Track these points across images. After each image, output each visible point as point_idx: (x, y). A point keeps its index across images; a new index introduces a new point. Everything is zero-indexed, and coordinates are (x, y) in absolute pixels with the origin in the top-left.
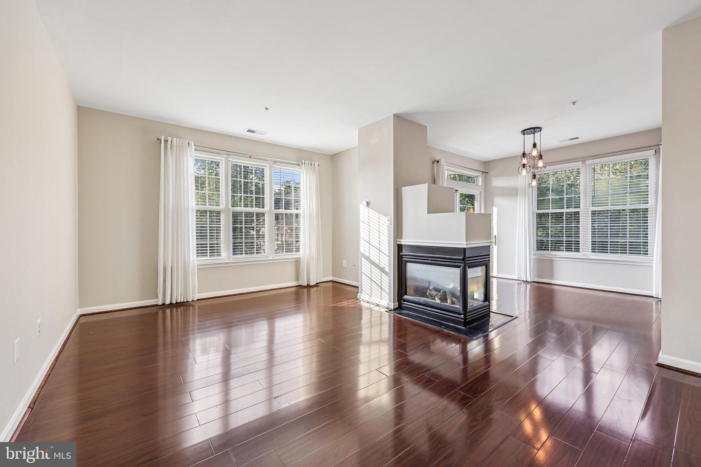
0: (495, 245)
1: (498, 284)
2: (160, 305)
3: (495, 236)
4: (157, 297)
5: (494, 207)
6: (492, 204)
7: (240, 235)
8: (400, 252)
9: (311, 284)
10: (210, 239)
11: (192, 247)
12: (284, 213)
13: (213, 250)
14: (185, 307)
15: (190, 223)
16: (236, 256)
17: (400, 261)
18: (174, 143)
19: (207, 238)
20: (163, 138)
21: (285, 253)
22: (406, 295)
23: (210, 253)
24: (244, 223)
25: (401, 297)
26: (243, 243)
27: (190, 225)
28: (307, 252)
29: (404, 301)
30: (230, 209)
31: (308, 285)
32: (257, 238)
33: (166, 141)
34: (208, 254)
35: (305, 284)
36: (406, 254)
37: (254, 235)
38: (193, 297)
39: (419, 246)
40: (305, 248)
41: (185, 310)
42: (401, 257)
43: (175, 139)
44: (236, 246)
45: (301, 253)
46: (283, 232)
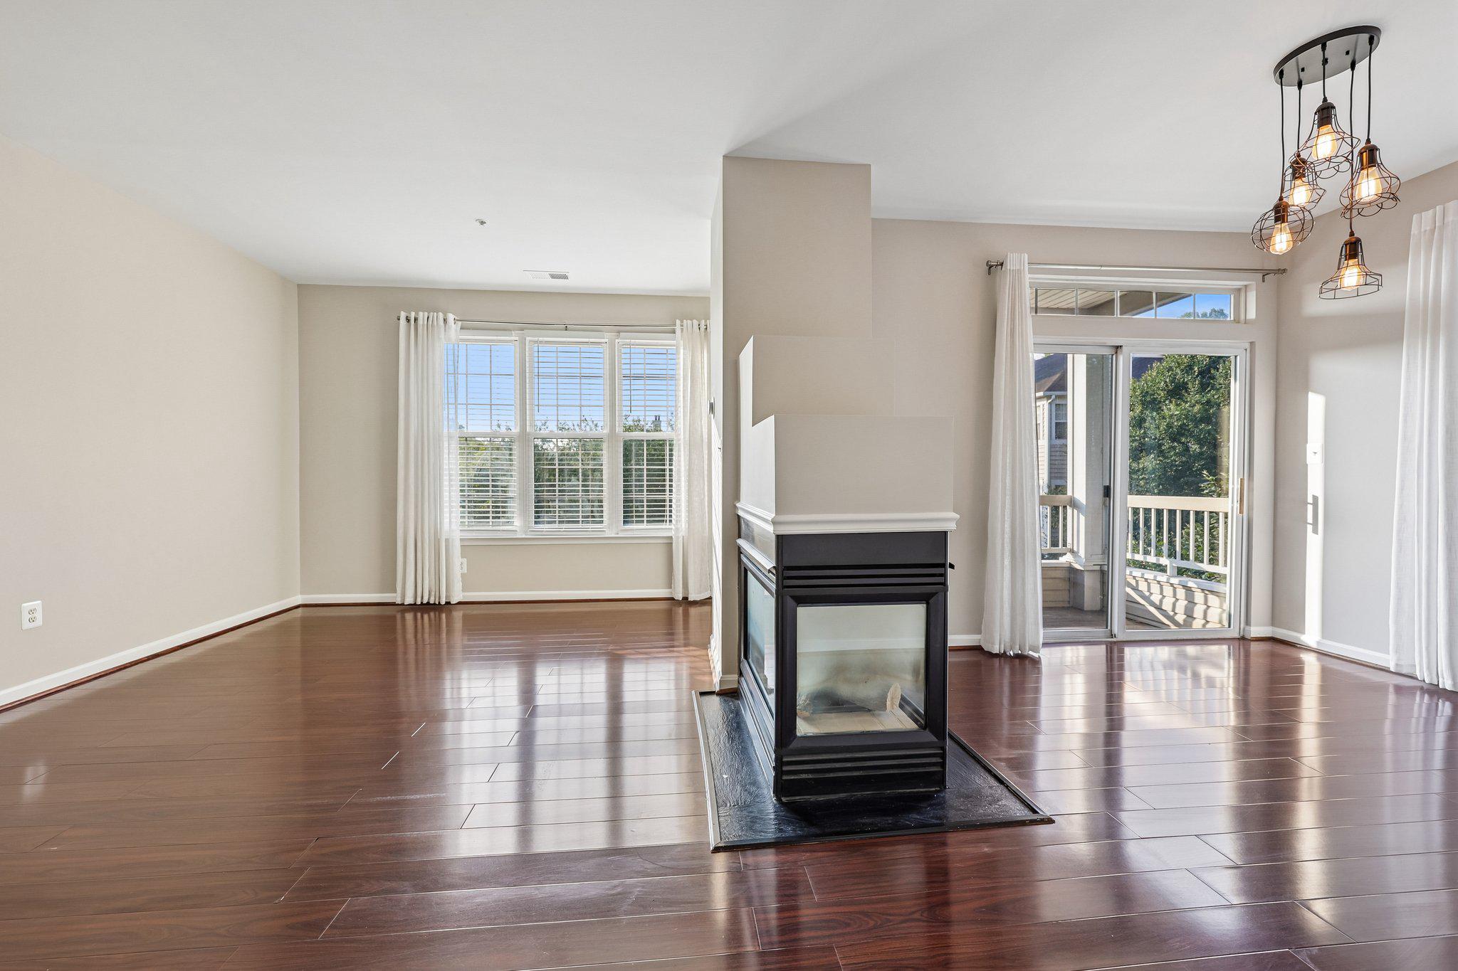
0: (1315, 531)
1: (1325, 672)
2: (398, 605)
3: (1315, 498)
4: (395, 591)
5: (1311, 396)
6: (1304, 385)
7: (551, 486)
8: (739, 537)
9: (691, 598)
10: (493, 491)
11: (451, 507)
12: (645, 439)
13: (499, 512)
14: (437, 613)
15: (446, 462)
16: (541, 526)
17: (740, 561)
18: (420, 322)
19: (488, 491)
20: (403, 315)
21: (644, 526)
22: (746, 657)
23: (493, 518)
24: (557, 462)
25: (740, 662)
26: (555, 500)
27: (446, 467)
28: (683, 526)
29: (741, 674)
30: (529, 434)
31: (685, 599)
32: (583, 491)
33: (408, 320)
34: (491, 520)
35: (679, 597)
36: (741, 542)
37: (578, 486)
38: (449, 596)
39: (748, 521)
40: (680, 516)
41: (437, 619)
42: (740, 551)
43: (422, 316)
44: (543, 507)
45: (673, 527)
46: (642, 481)
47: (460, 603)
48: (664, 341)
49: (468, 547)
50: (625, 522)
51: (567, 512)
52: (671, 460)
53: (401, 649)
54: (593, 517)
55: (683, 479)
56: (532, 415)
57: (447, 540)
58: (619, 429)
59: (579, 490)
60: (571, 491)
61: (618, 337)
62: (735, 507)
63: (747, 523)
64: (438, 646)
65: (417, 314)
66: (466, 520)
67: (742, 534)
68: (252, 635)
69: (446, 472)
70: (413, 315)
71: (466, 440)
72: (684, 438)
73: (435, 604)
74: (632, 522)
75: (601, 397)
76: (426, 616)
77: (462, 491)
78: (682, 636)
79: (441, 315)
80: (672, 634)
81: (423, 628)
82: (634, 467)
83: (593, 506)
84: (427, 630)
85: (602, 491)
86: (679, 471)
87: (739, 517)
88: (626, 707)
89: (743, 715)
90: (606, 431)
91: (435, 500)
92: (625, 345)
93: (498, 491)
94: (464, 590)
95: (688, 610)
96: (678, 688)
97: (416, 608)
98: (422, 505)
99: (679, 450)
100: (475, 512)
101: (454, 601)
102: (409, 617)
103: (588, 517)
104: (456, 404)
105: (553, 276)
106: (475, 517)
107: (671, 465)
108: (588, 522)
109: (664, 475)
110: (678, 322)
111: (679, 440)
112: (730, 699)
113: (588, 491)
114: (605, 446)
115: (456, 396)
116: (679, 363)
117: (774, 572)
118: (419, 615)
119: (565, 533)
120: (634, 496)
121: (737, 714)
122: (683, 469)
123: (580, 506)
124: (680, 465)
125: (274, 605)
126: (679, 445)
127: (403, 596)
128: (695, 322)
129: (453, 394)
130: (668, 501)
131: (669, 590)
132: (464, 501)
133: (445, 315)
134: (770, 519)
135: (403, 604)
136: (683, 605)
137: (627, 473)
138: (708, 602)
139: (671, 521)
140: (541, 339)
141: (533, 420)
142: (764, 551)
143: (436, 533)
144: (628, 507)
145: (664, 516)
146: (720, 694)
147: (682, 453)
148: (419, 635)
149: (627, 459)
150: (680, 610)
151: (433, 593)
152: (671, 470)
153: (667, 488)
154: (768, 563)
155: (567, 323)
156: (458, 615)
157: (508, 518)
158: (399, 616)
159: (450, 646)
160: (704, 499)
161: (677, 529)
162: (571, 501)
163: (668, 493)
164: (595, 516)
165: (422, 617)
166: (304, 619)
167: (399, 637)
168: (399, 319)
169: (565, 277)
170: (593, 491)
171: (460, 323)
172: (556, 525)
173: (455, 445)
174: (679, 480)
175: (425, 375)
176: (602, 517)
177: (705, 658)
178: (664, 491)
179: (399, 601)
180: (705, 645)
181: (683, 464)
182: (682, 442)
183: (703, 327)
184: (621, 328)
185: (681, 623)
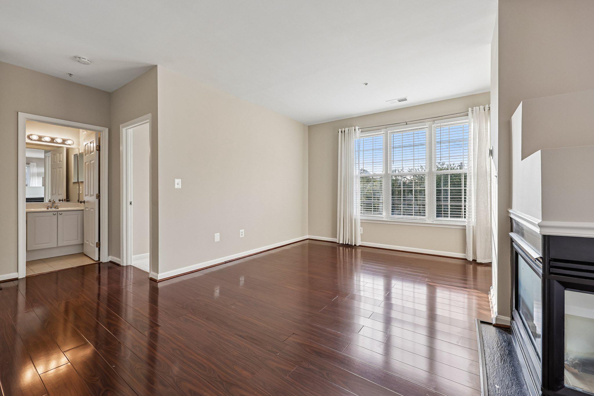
7: (399, 197)
8: (512, 231)
9: (479, 261)
10: (374, 199)
11: (357, 206)
12: (449, 173)
13: (375, 209)
14: (351, 249)
15: (355, 187)
16: (394, 216)
17: (512, 247)
18: (346, 132)
19: (371, 200)
20: (340, 130)
21: (449, 219)
22: (517, 308)
23: (374, 211)
24: (402, 187)
25: (512, 311)
26: (401, 204)
27: (355, 189)
28: (473, 220)
29: (513, 318)
30: (389, 174)
31: (474, 261)
32: (415, 200)
33: (342, 132)
34: (372, 212)
35: (471, 259)
36: (512, 235)
37: (412, 197)
38: (356, 242)
39: (518, 222)
40: (471, 215)
41: (351, 251)
42: (512, 241)
43: (346, 129)
44: (395, 207)
45: (466, 221)
46: (447, 195)
47: (360, 246)
48: (462, 121)
49: (364, 223)
50: (437, 216)
51: (407, 210)
52: (465, 184)
53: (338, 263)
54: (420, 213)
55: (473, 194)
56: (391, 166)
57: (355, 219)
58: (434, 169)
59: (413, 200)
60: (409, 200)
61: (433, 123)
62: (508, 212)
63: (518, 224)
64: (352, 264)
65: (345, 129)
66: (363, 211)
67: (514, 230)
68: (294, 247)
69: (355, 192)
70: (343, 129)
71: (363, 178)
72: (474, 172)
73: (350, 245)
74: (441, 216)
75: (425, 154)
76: (347, 249)
77: (361, 199)
78: (472, 283)
79: (353, 128)
80: (466, 280)
81: (346, 253)
82: (442, 188)
83: (420, 208)
84: (347, 256)
85: (425, 200)
86: (470, 190)
87: (511, 219)
88: (438, 319)
89: (514, 346)
90: (427, 171)
91: (351, 202)
92: (438, 127)
93: (375, 200)
94: (362, 241)
95: (476, 268)
96: (470, 315)
97: (343, 245)
98: (346, 204)
99: (471, 179)
100: (366, 208)
101: (358, 245)
102: (341, 248)
103: (417, 213)
104: (359, 163)
105: (400, 101)
106: (366, 211)
107: (465, 187)
108: (417, 215)
109: (461, 193)
110: (470, 109)
111: (471, 173)
112: (503, 332)
113: (417, 200)
114: (426, 178)
115: (359, 160)
116: (471, 131)
117: (541, 261)
118: (345, 248)
119: (405, 220)
120: (443, 203)
121: (509, 344)
122: (473, 189)
123: (413, 207)
124: (471, 187)
125: (300, 238)
126: (471, 176)
127: (339, 240)
128: (482, 107)
129: (358, 159)
130: (463, 206)
131: (464, 254)
132: (362, 203)
133: (355, 127)
134: (537, 223)
135: (339, 243)
136: (473, 264)
137: (439, 192)
138: (489, 265)
139: (465, 217)
140: (394, 131)
141: (391, 168)
142: (532, 243)
143: (351, 216)
144: (439, 208)
145: (461, 214)
146: (496, 326)
147: (472, 180)
148: (345, 257)
149: (438, 185)
150: (471, 267)
151: (350, 240)
152: (465, 190)
153: (463, 199)
154: (536, 253)
155: (407, 121)
156: (359, 251)
157: (380, 211)
158: (338, 247)
159: (356, 265)
160: (487, 206)
161: (469, 222)
162: (408, 205)
163: (463, 202)
164: (421, 212)
165: (346, 249)
166: (309, 244)
167: (338, 257)
168: (339, 132)
169: (405, 100)
170: (420, 200)
171: (360, 130)
172: (402, 216)
173: (359, 180)
174: (471, 195)
175: (347, 152)
176: (425, 213)
177: (487, 300)
178: (461, 201)
179: (338, 242)
180: (487, 291)
181: (473, 186)
182: (472, 174)
183: (487, 109)
184: (435, 119)
185: (472, 274)
